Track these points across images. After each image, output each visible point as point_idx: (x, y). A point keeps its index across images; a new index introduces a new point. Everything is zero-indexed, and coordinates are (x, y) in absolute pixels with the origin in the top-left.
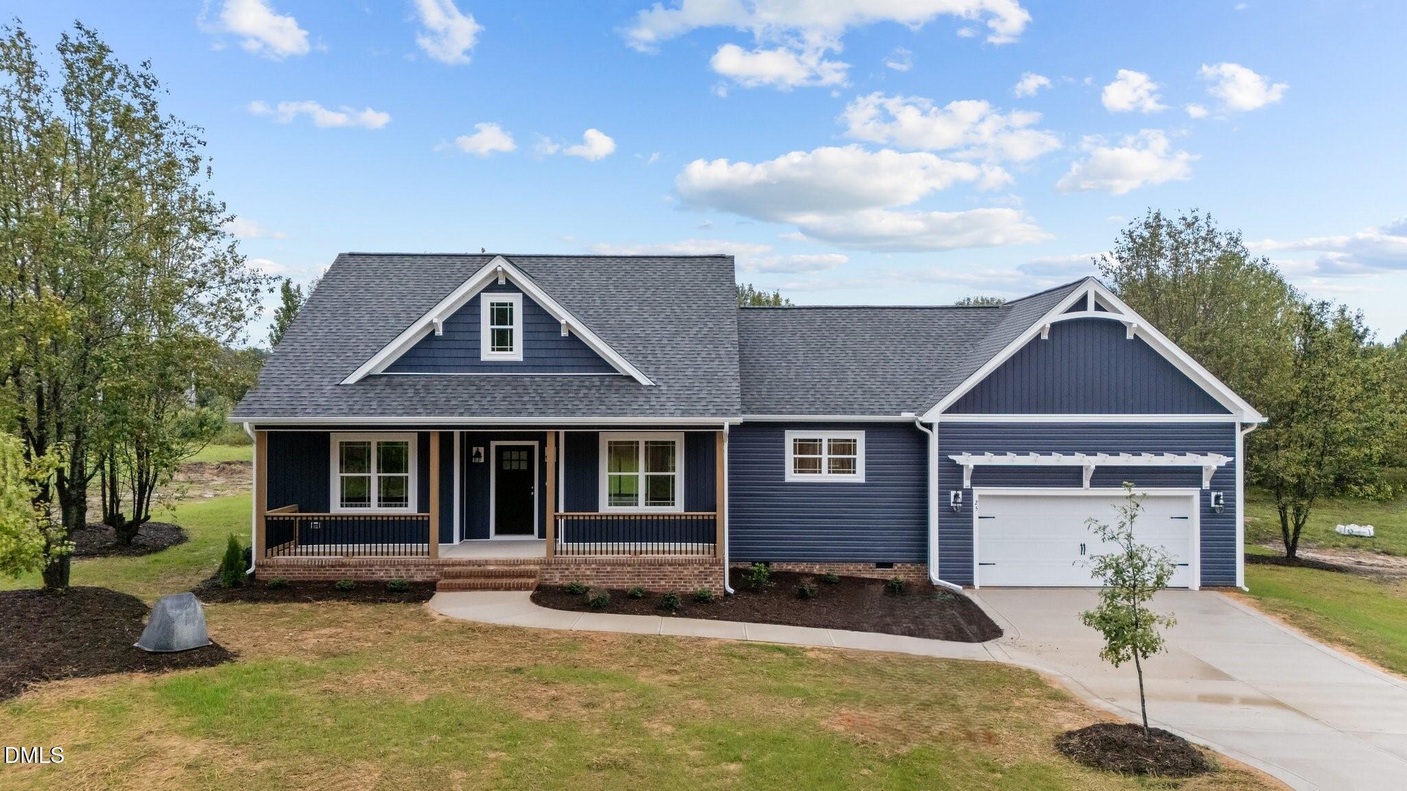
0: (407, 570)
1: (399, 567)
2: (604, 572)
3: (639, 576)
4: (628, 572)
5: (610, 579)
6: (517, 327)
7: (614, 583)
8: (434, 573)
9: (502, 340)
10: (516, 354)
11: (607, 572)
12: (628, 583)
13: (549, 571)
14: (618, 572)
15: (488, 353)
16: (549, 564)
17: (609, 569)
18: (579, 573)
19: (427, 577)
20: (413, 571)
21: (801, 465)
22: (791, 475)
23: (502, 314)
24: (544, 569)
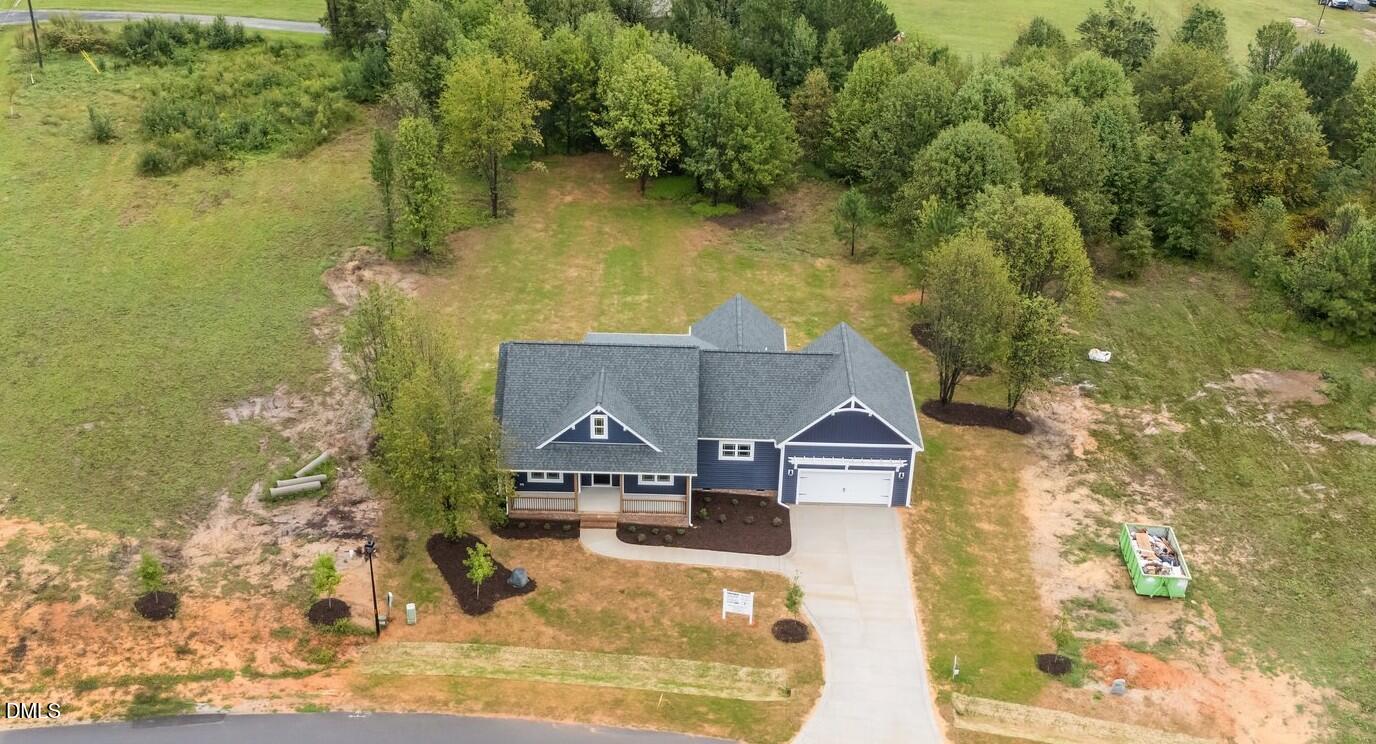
6: (605, 427)
9: (599, 431)
10: (605, 436)
15: (593, 436)
21: (726, 454)
22: (721, 457)
23: (599, 422)
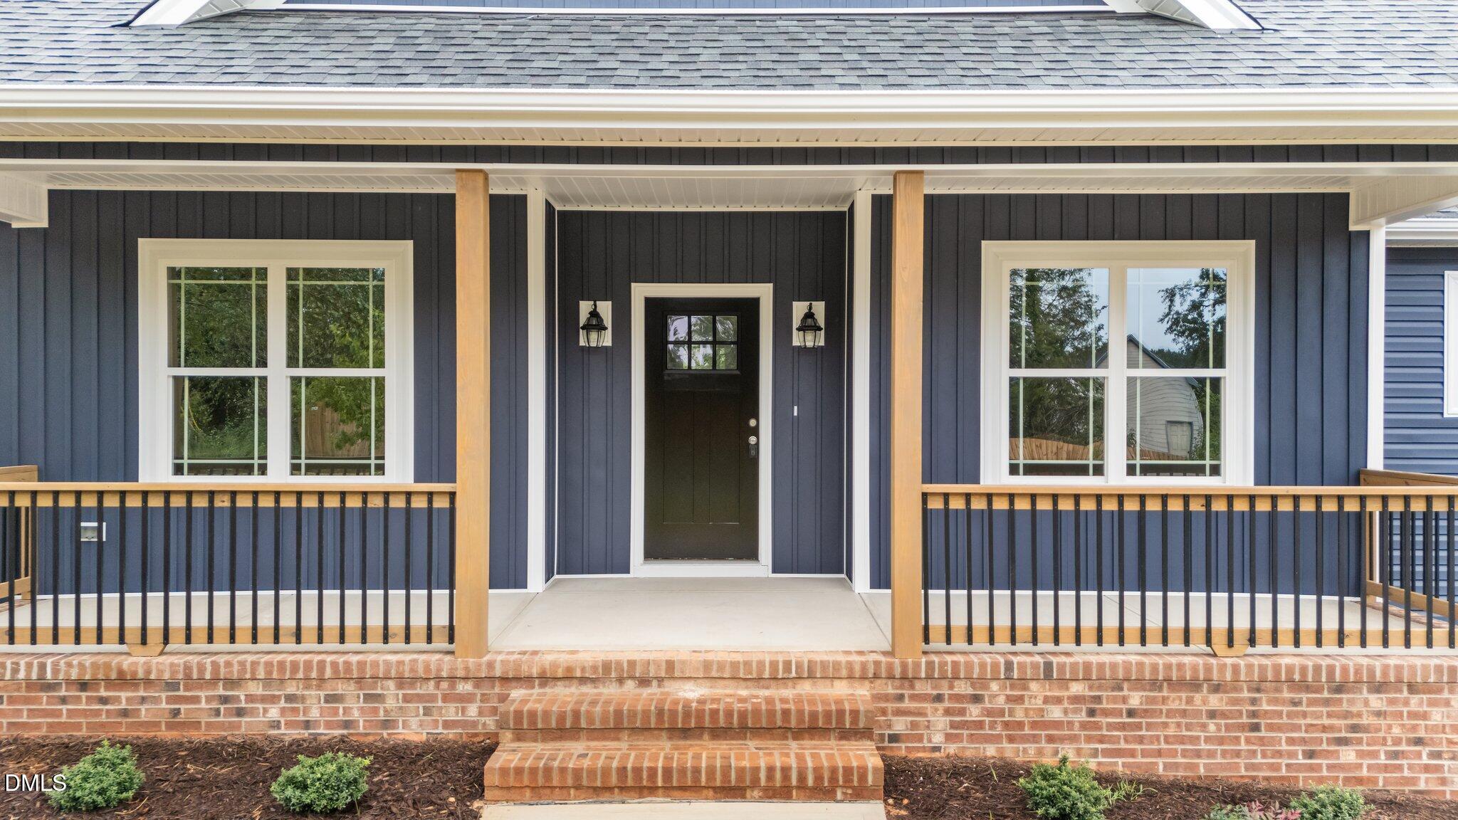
0: (368, 698)
1: (340, 688)
2: (1118, 713)
3: (1256, 728)
4: (1212, 714)
5: (1141, 740)
7: (1159, 753)
8: (473, 710)
11: (1131, 713)
12: (1211, 754)
13: (906, 704)
14: (1170, 713)
16: (907, 679)
17: (1135, 700)
18: (1019, 716)
19: (447, 724)
20: (391, 703)
24: (886, 698)
